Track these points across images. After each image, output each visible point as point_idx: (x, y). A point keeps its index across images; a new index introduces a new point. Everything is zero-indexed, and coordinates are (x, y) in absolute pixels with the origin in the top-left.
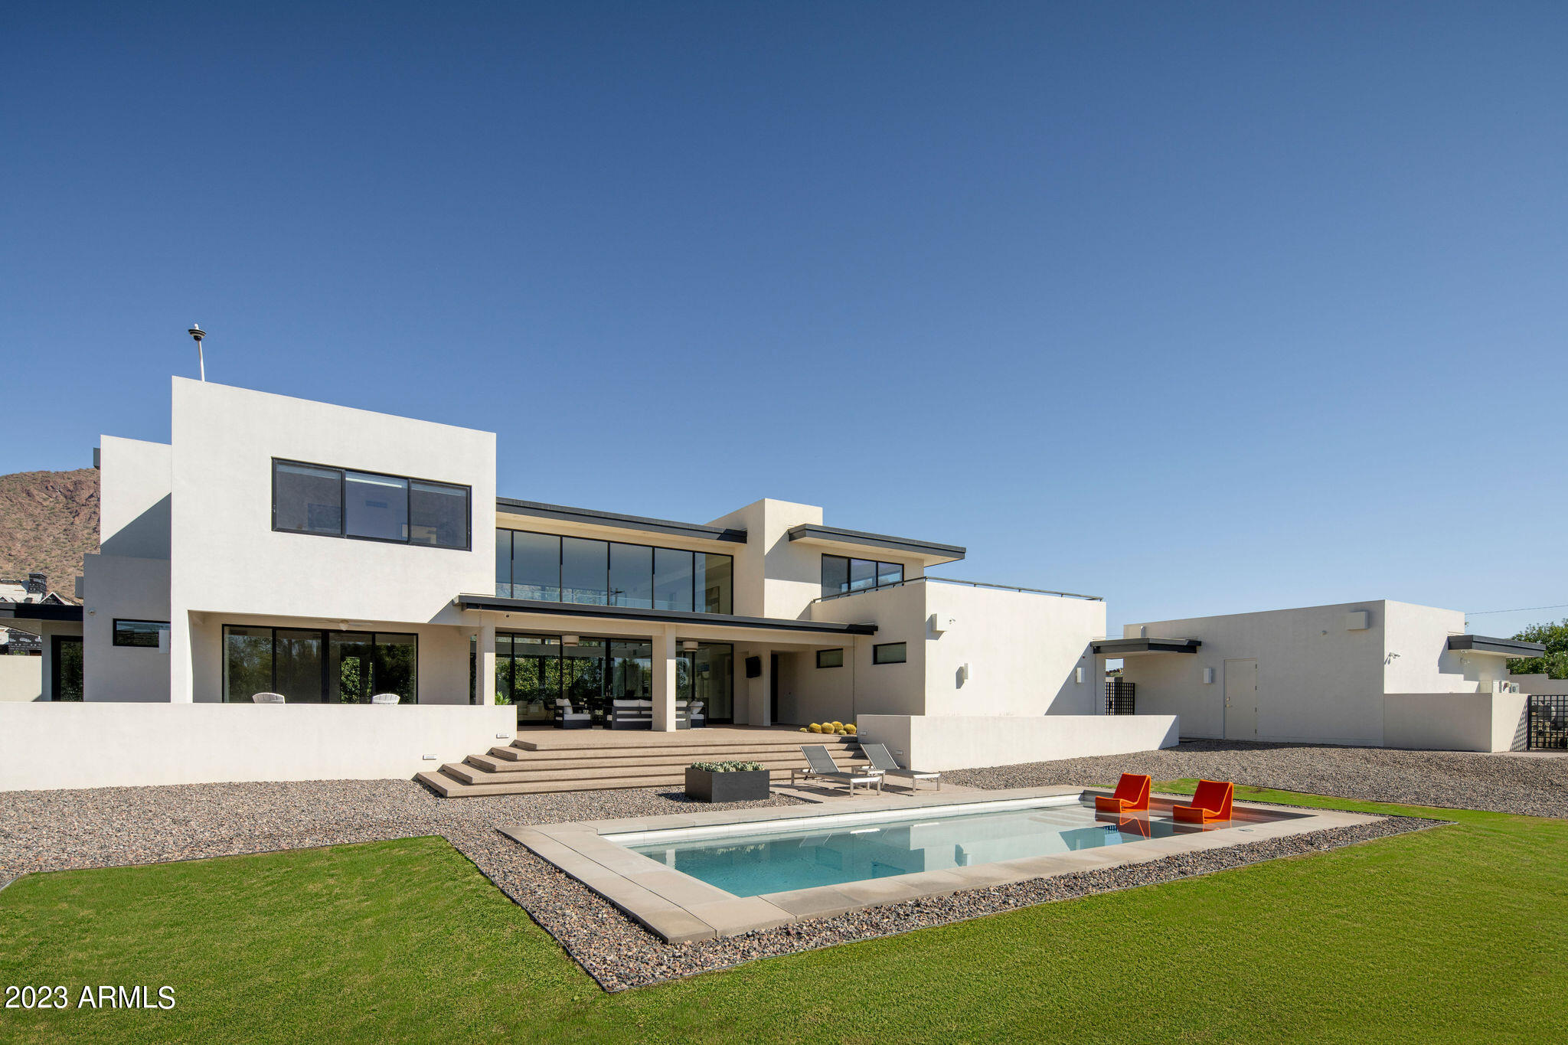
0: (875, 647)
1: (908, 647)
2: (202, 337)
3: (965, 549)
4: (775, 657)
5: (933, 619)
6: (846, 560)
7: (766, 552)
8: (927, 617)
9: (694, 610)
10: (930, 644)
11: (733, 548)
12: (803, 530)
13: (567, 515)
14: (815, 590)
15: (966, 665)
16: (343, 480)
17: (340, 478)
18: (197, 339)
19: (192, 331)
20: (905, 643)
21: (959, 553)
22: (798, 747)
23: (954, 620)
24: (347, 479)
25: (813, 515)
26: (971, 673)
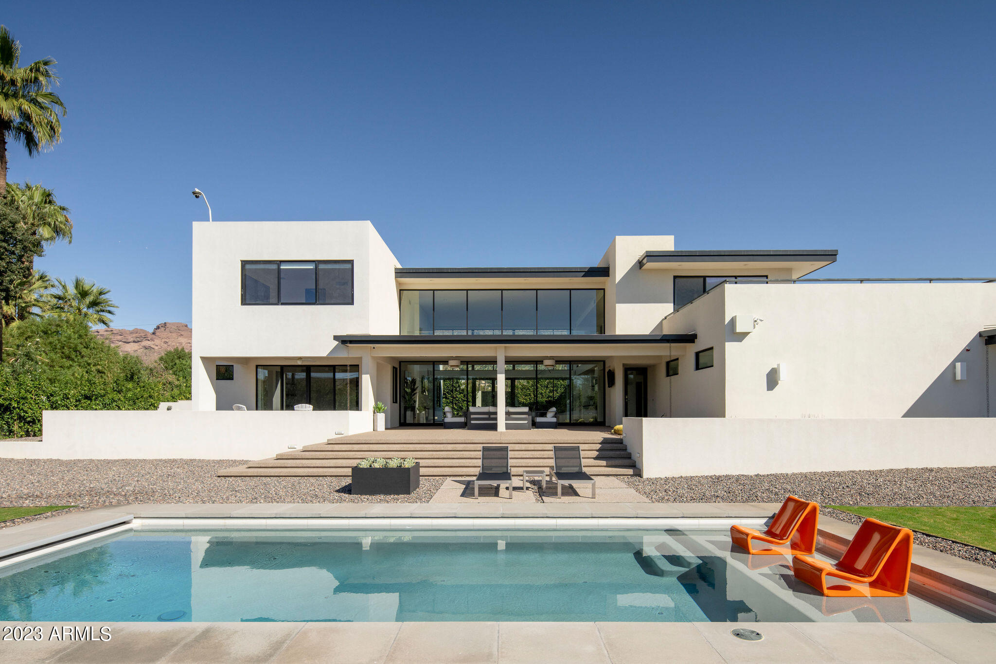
0: (697, 354)
1: (715, 350)
2: (200, 196)
3: (837, 251)
4: (628, 369)
5: (733, 321)
6: (702, 279)
7: (617, 281)
8: (727, 320)
9: (570, 334)
10: (730, 347)
11: (604, 283)
12: (651, 256)
13: (462, 274)
14: (669, 308)
15: (778, 365)
16: (279, 270)
17: (277, 267)
18: (197, 197)
19: (194, 193)
20: (712, 348)
21: (830, 256)
22: (551, 447)
23: (761, 321)
24: (281, 267)
25: (666, 243)
26: (783, 376)
